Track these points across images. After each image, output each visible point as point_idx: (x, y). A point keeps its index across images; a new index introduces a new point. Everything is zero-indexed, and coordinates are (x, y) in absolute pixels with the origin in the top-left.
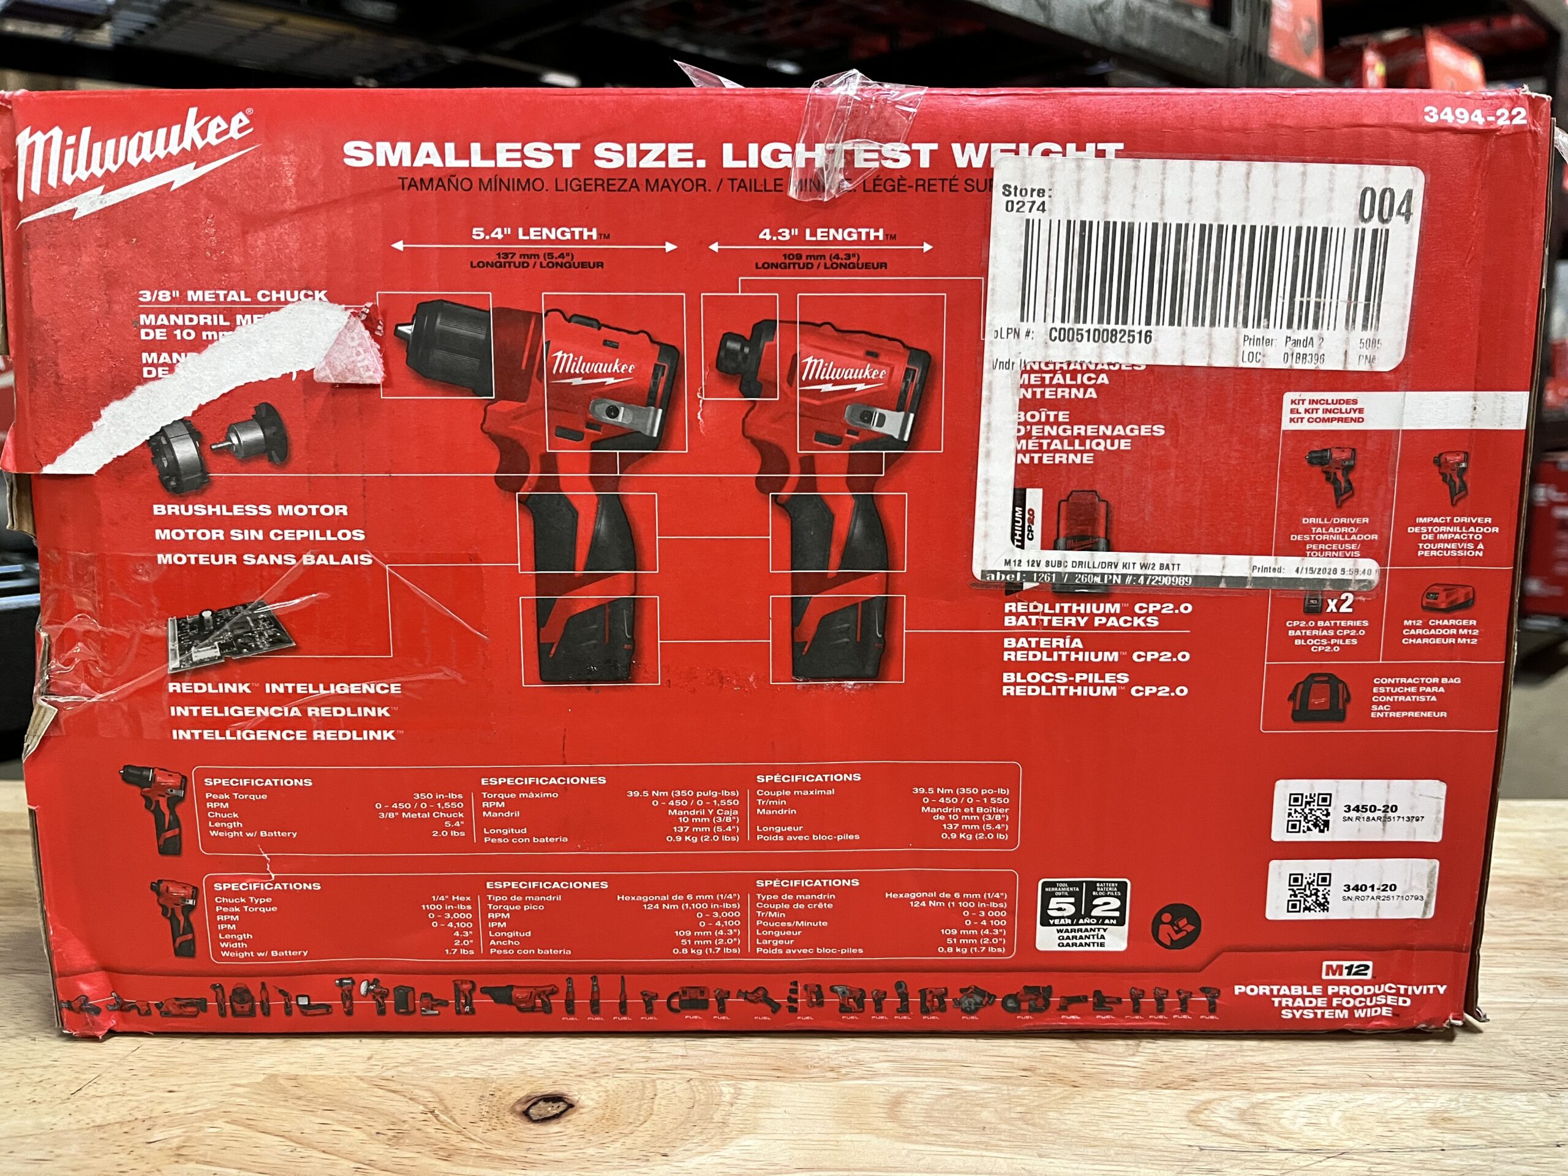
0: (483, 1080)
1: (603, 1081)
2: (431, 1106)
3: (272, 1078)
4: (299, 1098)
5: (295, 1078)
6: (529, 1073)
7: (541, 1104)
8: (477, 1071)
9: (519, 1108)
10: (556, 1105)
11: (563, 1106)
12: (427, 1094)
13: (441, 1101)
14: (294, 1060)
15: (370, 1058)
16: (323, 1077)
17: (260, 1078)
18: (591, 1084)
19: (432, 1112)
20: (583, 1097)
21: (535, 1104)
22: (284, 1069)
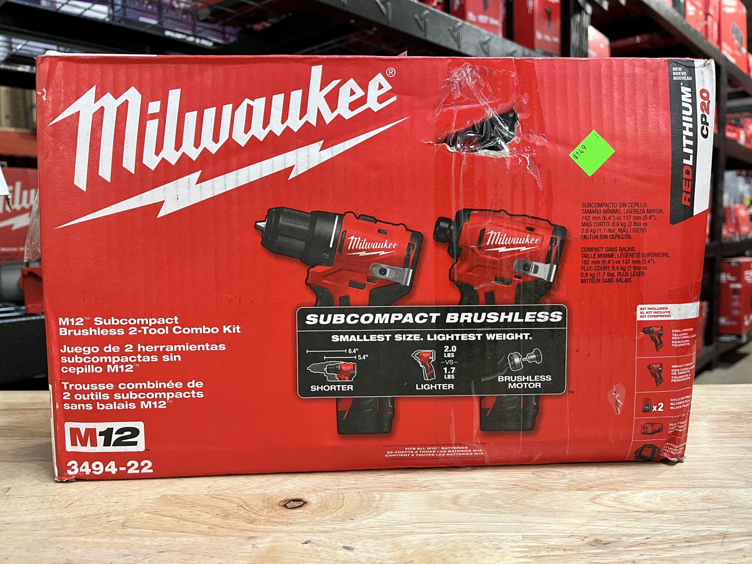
0: (263, 494)
1: (319, 494)
2: (241, 504)
3: (164, 496)
4: (178, 503)
5: (175, 496)
6: (284, 491)
7: (291, 502)
8: (260, 491)
9: (281, 504)
10: (298, 503)
11: (301, 503)
12: (238, 500)
13: (245, 502)
14: (173, 489)
15: (209, 488)
16: (188, 495)
17: (158, 496)
18: (313, 495)
19: (241, 506)
20: (310, 500)
21: (289, 502)
22: (170, 492)
